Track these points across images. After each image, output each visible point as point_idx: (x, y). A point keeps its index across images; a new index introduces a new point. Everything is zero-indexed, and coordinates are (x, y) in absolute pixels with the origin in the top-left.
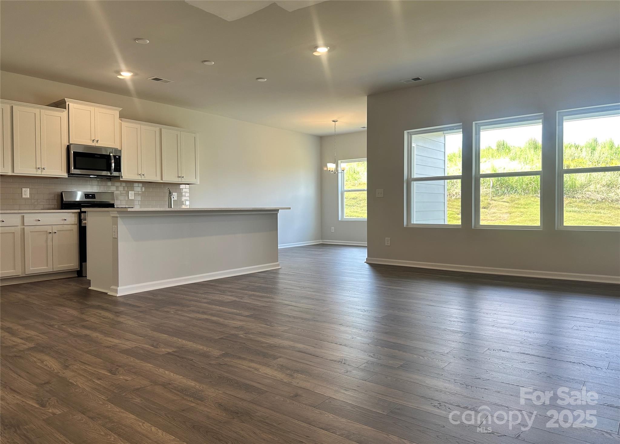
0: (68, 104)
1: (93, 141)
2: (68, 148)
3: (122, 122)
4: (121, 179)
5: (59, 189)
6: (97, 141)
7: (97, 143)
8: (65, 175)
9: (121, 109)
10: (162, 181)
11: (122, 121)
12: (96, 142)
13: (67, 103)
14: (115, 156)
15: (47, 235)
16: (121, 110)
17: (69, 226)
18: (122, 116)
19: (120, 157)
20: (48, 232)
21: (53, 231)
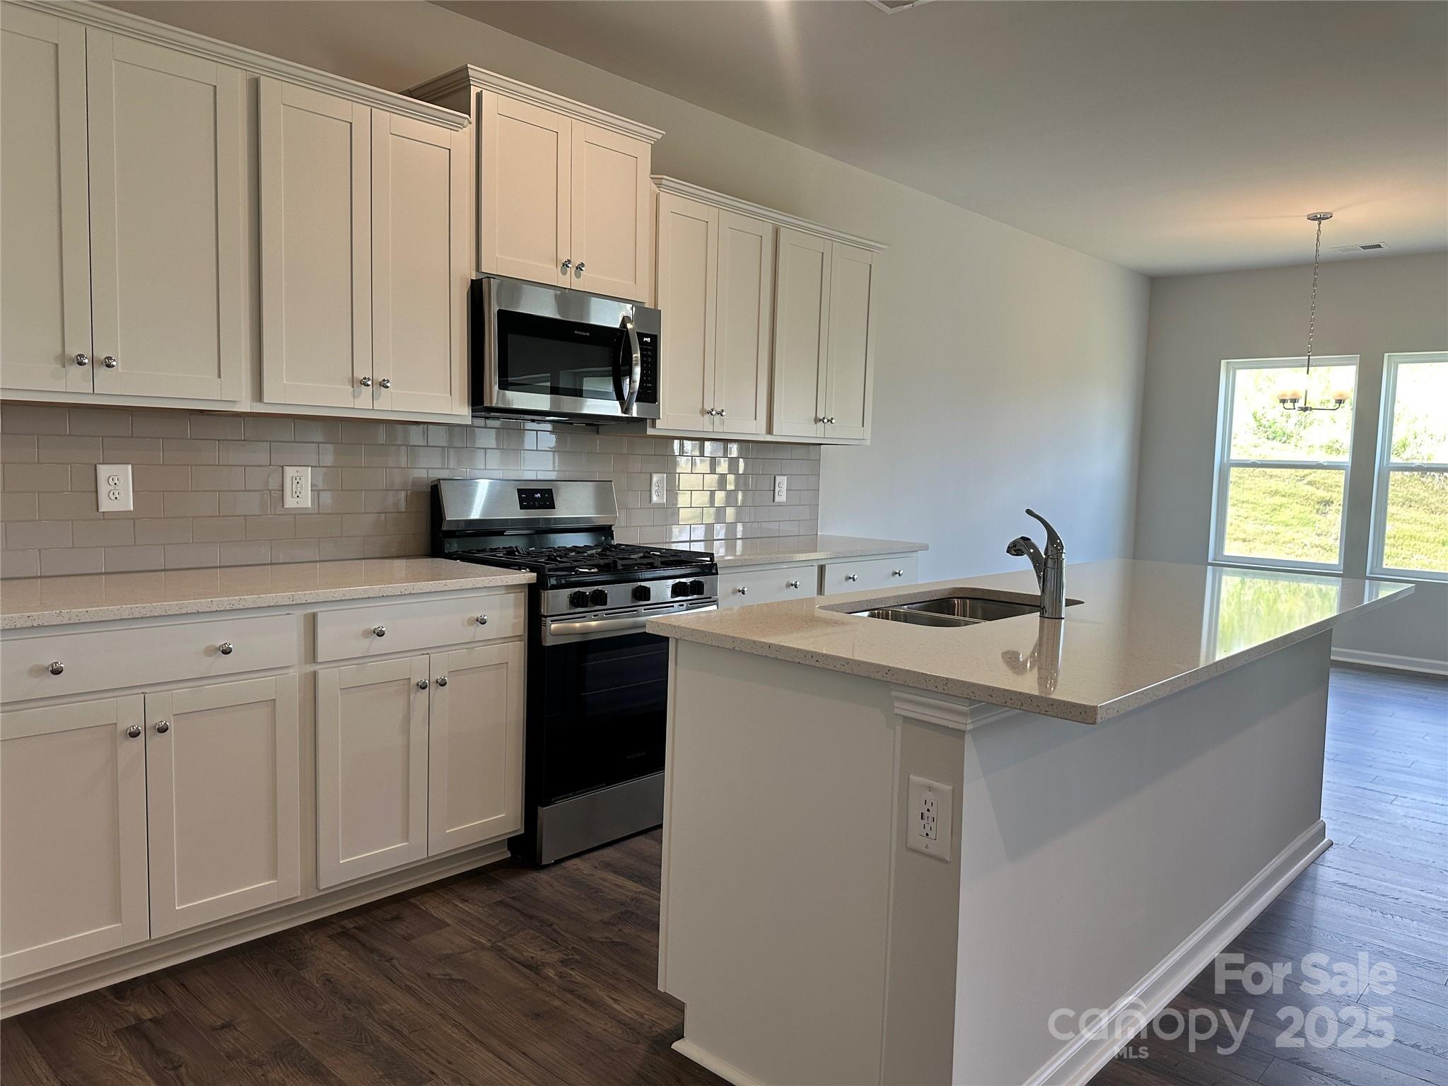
0: (479, 96)
1: (565, 265)
2: (477, 292)
3: (662, 193)
4: (650, 431)
5: (428, 468)
6: (580, 268)
7: (578, 276)
8: (461, 412)
9: (658, 135)
10: (769, 438)
11: (659, 185)
12: (574, 270)
13: (474, 91)
14: (641, 336)
15: (409, 696)
16: (659, 137)
17: (495, 648)
18: (661, 167)
19: (655, 339)
20: (414, 682)
21: (433, 679)
